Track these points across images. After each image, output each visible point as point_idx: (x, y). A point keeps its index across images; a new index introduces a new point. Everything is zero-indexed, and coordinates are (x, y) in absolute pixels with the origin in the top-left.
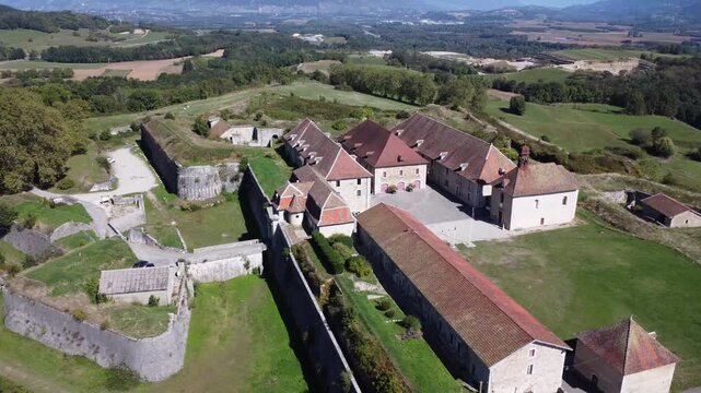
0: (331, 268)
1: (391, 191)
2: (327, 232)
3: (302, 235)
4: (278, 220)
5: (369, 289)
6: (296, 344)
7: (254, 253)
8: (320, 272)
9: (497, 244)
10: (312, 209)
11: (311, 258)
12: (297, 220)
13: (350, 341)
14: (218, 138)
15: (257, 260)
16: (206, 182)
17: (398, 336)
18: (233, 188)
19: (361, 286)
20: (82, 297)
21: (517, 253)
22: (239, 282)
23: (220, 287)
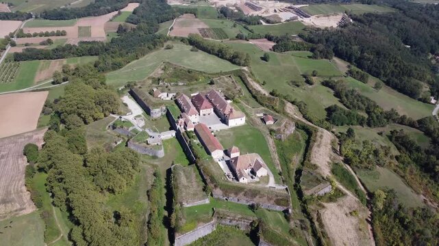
0: (190, 138)
1: (204, 115)
2: (188, 130)
3: (184, 130)
4: (178, 127)
5: (196, 141)
6: (184, 151)
7: (173, 133)
8: (188, 138)
9: (225, 130)
10: (186, 125)
11: (186, 136)
12: (182, 127)
13: (192, 150)
14: (157, 97)
15: (174, 135)
16: (157, 113)
17: (200, 149)
18: (164, 113)
19: (195, 141)
20: (145, 144)
21: (229, 132)
22: (171, 139)
23: (167, 141)
